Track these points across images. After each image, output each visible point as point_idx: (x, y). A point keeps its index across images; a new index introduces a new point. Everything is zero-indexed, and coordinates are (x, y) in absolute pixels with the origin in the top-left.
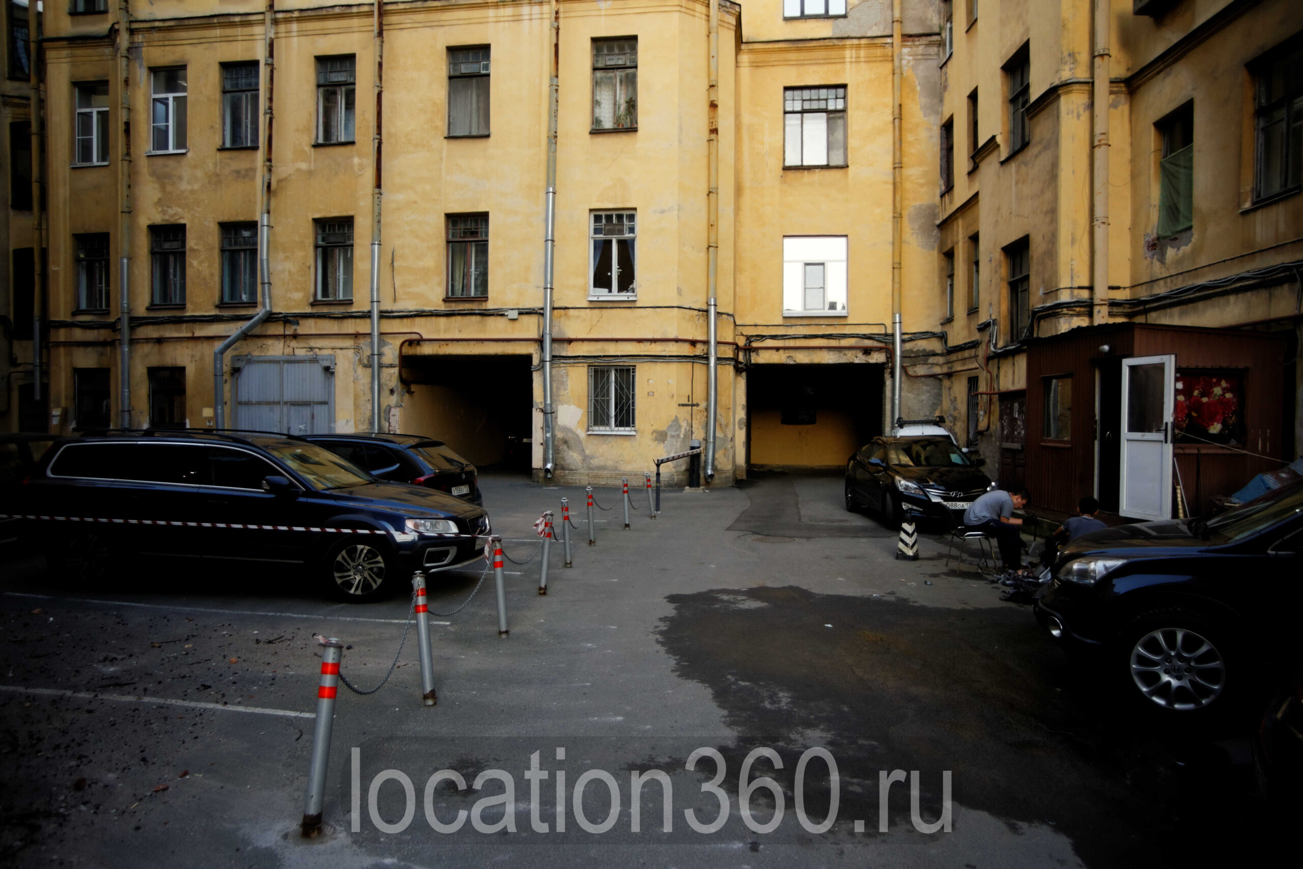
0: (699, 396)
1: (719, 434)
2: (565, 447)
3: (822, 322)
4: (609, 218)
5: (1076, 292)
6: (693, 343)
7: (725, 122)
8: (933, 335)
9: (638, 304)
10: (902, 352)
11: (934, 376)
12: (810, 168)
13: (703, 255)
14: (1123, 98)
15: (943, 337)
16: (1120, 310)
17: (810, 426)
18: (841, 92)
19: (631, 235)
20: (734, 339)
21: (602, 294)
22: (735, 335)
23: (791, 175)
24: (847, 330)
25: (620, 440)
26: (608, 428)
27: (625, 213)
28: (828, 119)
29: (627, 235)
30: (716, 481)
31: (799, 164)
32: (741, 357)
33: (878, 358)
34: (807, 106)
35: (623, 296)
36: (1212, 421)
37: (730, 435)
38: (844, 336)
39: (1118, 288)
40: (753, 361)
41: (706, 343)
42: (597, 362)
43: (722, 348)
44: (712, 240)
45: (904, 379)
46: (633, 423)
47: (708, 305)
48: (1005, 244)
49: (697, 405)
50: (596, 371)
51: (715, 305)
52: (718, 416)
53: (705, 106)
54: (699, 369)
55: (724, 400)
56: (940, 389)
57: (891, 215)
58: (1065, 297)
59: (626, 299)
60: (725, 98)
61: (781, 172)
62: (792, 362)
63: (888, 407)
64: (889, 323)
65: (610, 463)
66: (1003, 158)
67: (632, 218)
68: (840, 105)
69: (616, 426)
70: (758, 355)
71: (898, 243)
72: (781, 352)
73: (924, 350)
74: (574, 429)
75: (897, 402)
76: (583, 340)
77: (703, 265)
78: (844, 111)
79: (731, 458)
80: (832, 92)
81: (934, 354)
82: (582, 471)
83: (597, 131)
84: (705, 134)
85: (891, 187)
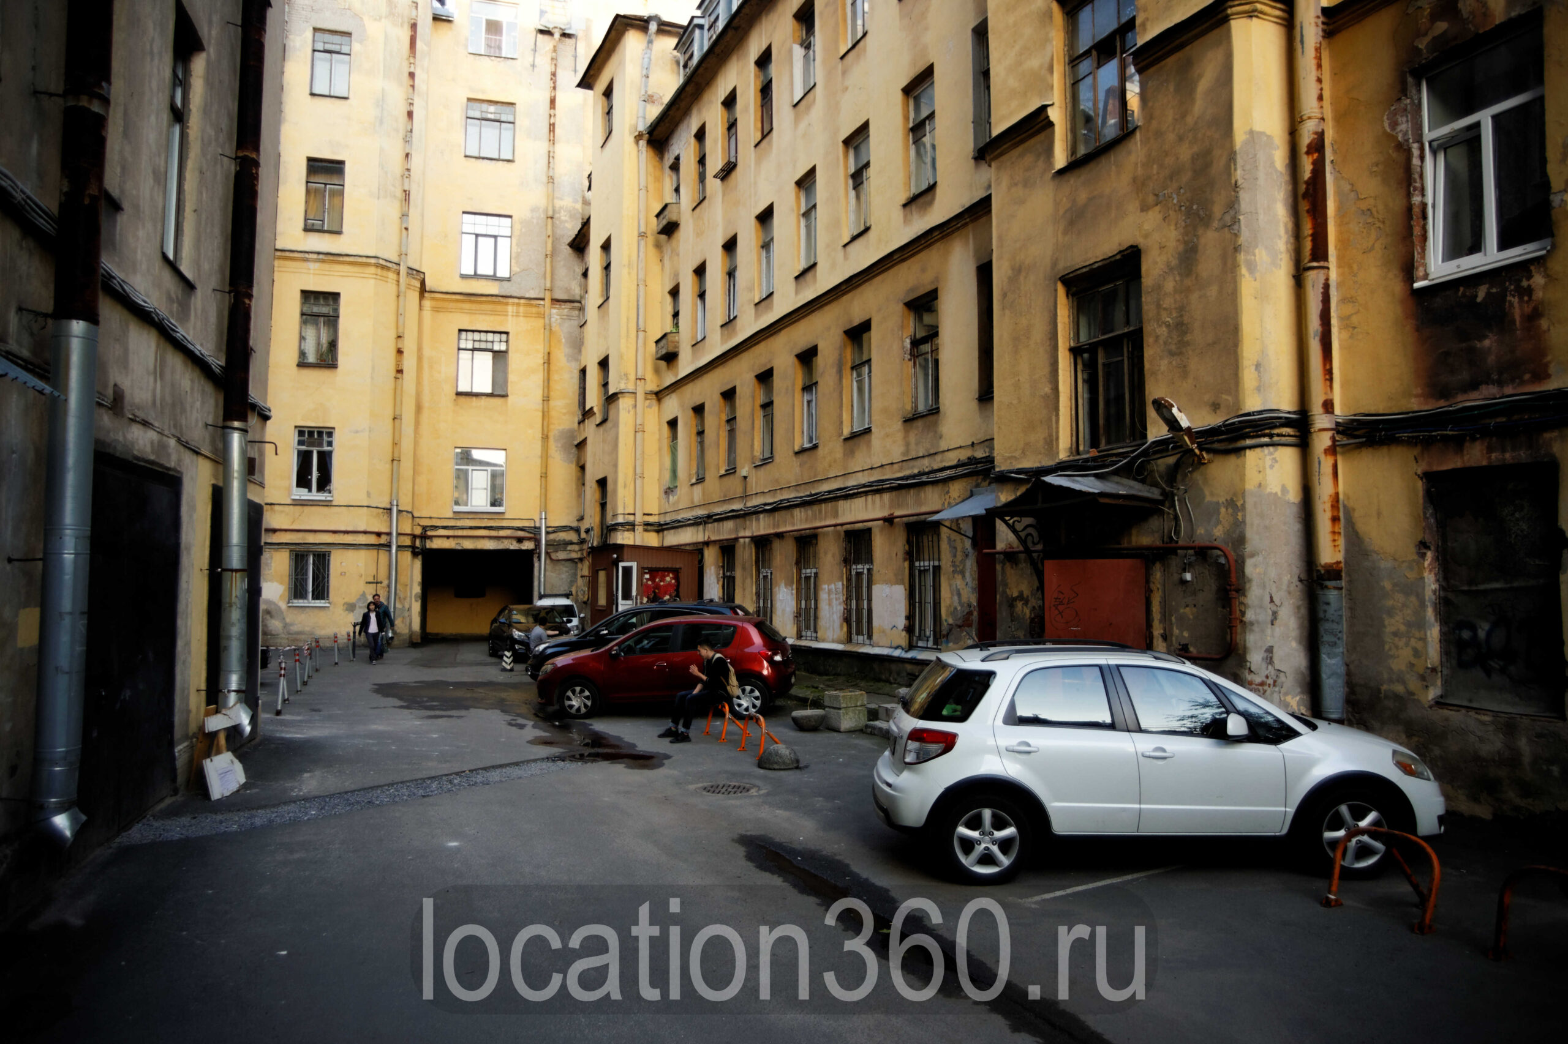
0: (382, 575)
1: (398, 605)
2: (268, 617)
3: (485, 516)
4: (311, 434)
5: (627, 516)
6: (379, 534)
7: (409, 363)
8: (571, 528)
9: (334, 503)
10: (546, 541)
11: (571, 560)
12: (477, 395)
13: (388, 466)
14: (655, 402)
15: (577, 530)
16: (652, 528)
17: (480, 600)
18: (504, 337)
19: (329, 448)
20: (412, 529)
21: (303, 494)
22: (413, 525)
23: (462, 399)
24: (504, 524)
25: (316, 611)
26: (305, 601)
27: (325, 430)
28: (494, 358)
29: (326, 448)
30: (396, 642)
31: (469, 390)
32: (418, 543)
33: (528, 545)
34: (477, 345)
35: (321, 496)
36: (666, 594)
37: (407, 606)
38: (502, 528)
39: (651, 515)
40: (428, 547)
41: (389, 534)
42: (298, 548)
43: (402, 538)
44: (396, 455)
45: (548, 561)
46: (328, 596)
47: (391, 504)
48: (598, 478)
49: (381, 583)
50: (297, 556)
51: (397, 505)
52: (398, 592)
53: (393, 352)
54: (383, 555)
55: (403, 579)
56: (576, 570)
57: (540, 436)
58: (620, 520)
59: (324, 498)
60: (409, 346)
61: (454, 397)
62: (460, 548)
63: (536, 583)
64: (537, 519)
65: (307, 629)
66: (597, 423)
67: (330, 434)
68: (503, 347)
69: (313, 598)
70: (432, 541)
71: (545, 456)
72: (451, 539)
73: (564, 540)
74: (276, 602)
75: (542, 580)
76: (286, 530)
77: (389, 474)
78: (506, 352)
79: (408, 624)
80: (497, 337)
81: (572, 543)
82: (283, 636)
83: (302, 364)
84: (393, 373)
85: (540, 414)
